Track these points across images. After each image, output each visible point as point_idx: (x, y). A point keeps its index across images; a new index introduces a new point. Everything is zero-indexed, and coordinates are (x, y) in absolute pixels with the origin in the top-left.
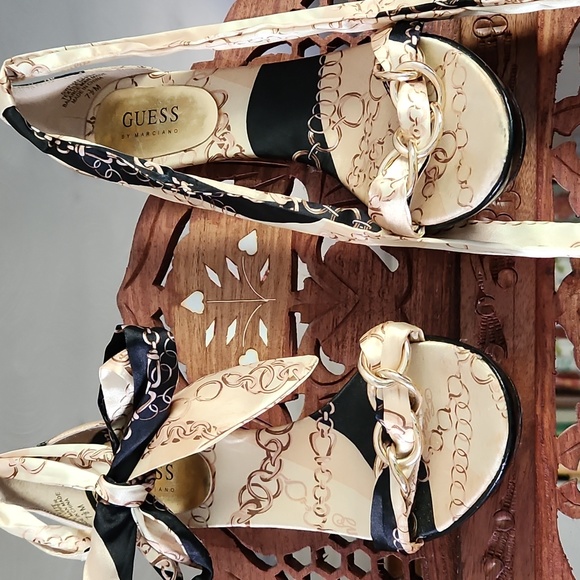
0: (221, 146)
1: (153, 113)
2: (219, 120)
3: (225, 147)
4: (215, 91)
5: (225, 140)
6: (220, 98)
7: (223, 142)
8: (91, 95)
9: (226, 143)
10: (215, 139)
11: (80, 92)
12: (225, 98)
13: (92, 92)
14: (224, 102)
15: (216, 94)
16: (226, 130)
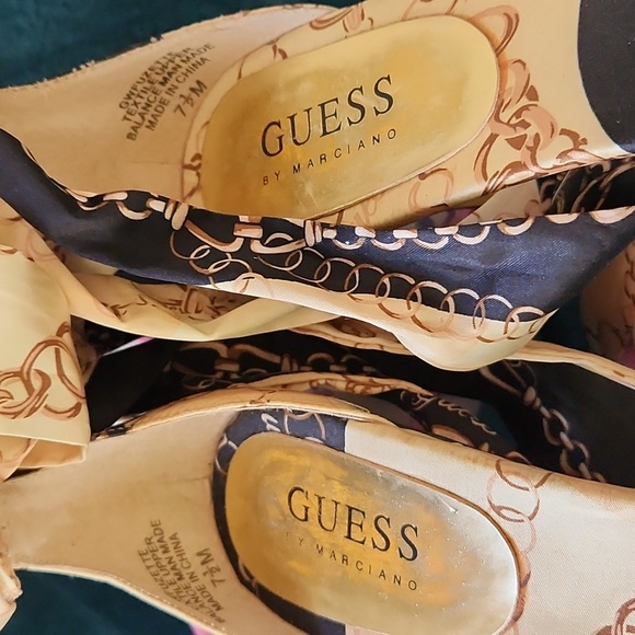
0: (517, 143)
1: (329, 109)
2: (502, 80)
3: (529, 142)
4: (484, 14)
5: (526, 125)
6: (498, 26)
7: (521, 132)
8: (187, 108)
9: (531, 132)
10: (499, 128)
11: (163, 103)
12: (512, 23)
13: (188, 99)
14: (509, 34)
15: (487, 22)
16: (525, 101)
